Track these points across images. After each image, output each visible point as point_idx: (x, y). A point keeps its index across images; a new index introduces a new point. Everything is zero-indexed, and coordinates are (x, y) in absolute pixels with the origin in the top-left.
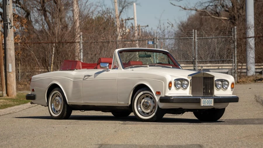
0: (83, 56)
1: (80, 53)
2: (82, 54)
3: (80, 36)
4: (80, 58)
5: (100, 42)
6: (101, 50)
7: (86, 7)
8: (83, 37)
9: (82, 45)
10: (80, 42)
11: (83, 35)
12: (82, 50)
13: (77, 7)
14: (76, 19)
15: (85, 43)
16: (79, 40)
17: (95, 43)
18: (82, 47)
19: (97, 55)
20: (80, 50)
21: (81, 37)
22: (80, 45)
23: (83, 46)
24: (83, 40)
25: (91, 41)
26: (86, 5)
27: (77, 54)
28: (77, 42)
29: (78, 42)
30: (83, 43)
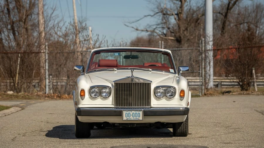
0: (49, 67)
1: (45, 63)
2: (47, 64)
3: (45, 46)
4: (45, 68)
5: (65, 52)
6: (67, 61)
7: (51, 18)
8: (48, 47)
9: (47, 55)
10: (45, 52)
11: (48, 45)
12: (47, 61)
13: (42, 18)
14: (42, 30)
15: (50, 54)
16: (44, 51)
17: (61, 54)
18: (47, 58)
19: (62, 66)
20: (45, 61)
21: (47, 47)
22: (45, 56)
23: (49, 56)
24: (48, 50)
25: (56, 52)
26: (52, 16)
27: (42, 64)
28: (42, 53)
29: (44, 52)
30: (48, 53)
